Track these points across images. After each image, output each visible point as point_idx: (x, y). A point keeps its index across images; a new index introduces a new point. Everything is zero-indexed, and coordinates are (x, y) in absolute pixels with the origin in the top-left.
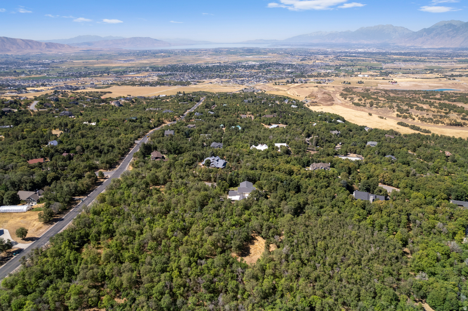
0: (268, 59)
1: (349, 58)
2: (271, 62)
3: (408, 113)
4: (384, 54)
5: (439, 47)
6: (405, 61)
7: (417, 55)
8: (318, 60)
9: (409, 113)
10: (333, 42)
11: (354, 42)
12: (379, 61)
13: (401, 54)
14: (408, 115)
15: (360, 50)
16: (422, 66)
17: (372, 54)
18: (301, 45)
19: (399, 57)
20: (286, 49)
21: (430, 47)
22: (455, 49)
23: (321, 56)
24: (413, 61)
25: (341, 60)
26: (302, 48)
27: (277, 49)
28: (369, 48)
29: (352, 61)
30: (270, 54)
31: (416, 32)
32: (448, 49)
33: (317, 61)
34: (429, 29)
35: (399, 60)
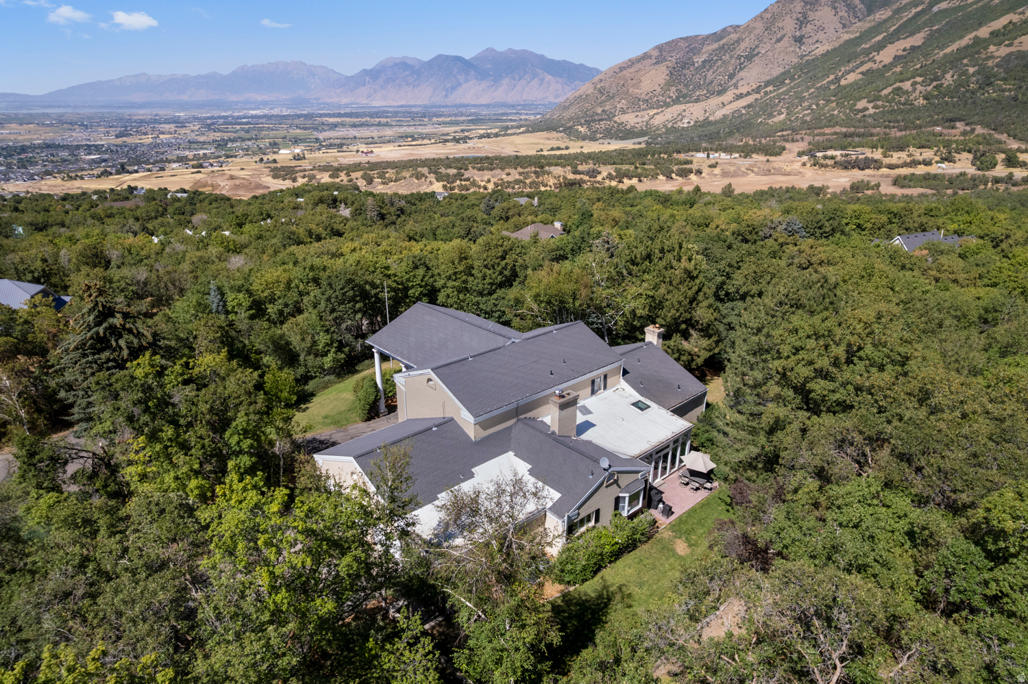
0: (12, 137)
1: (238, 127)
2: (27, 144)
3: (465, 180)
4: (309, 116)
5: (399, 104)
6: (354, 126)
7: (372, 115)
8: (163, 133)
9: (468, 179)
10: (185, 98)
11: (234, 98)
12: (305, 129)
13: (339, 115)
14: (468, 183)
15: (254, 112)
16: (389, 132)
17: (285, 117)
18: (102, 107)
19: (339, 120)
20: (61, 115)
21: (384, 104)
22: (426, 106)
23: (167, 127)
24: (368, 125)
25: (219, 130)
26: (109, 113)
27: (31, 115)
28: (271, 109)
29: (247, 132)
30: (13, 126)
31: (352, 77)
32: (415, 106)
33: (162, 136)
34: (371, 70)
35: (343, 125)
